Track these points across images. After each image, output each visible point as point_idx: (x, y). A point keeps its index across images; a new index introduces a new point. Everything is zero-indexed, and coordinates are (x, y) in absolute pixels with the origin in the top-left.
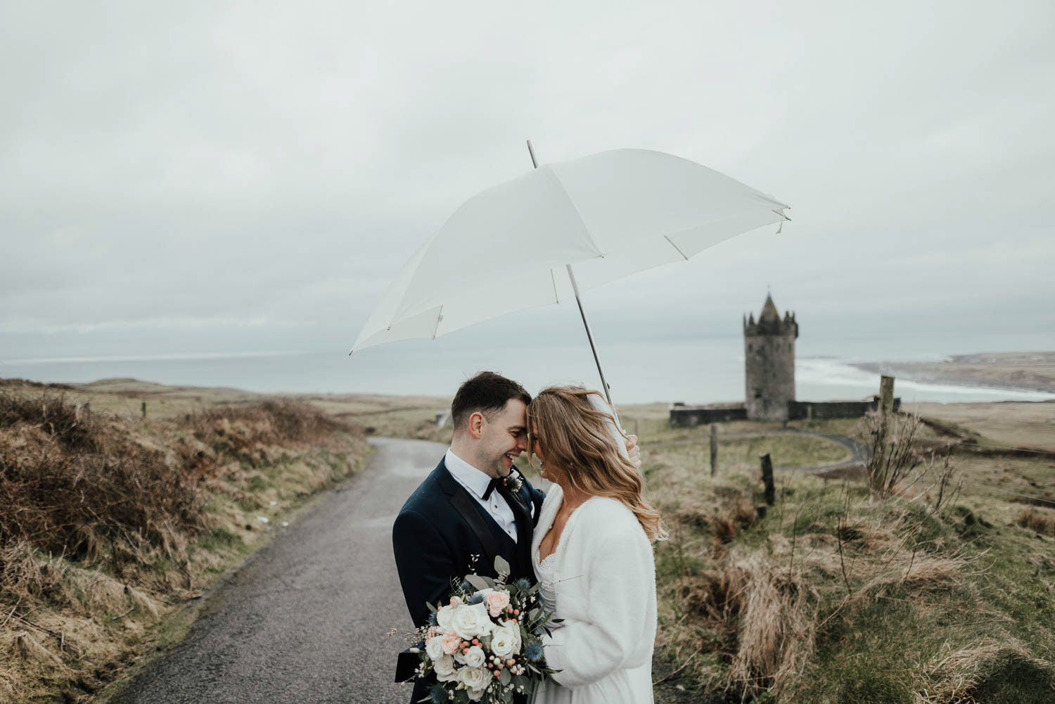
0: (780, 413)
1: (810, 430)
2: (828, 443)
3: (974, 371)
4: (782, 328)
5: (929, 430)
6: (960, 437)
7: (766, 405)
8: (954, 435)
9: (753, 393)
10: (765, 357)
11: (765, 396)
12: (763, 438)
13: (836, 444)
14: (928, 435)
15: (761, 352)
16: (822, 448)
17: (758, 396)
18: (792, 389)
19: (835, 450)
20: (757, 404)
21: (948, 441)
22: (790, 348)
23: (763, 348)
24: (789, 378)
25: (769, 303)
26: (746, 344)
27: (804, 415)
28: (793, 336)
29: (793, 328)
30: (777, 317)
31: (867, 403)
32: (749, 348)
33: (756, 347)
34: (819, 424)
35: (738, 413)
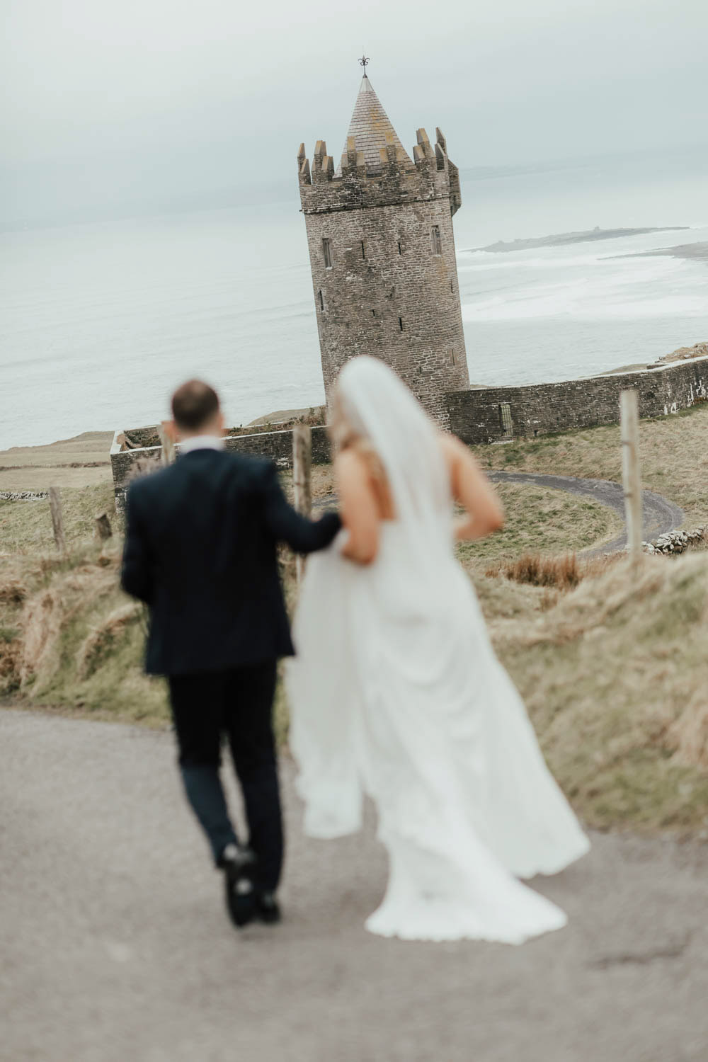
1: (513, 469)
2: (558, 499)
4: (410, 184)
10: (369, 273)
13: (578, 499)
15: (357, 259)
16: (542, 517)
18: (457, 360)
19: (575, 518)
22: (440, 239)
23: (361, 248)
26: (313, 241)
27: (497, 425)
28: (447, 204)
29: (441, 179)
30: (393, 151)
32: (322, 251)
33: (340, 247)
34: (534, 451)
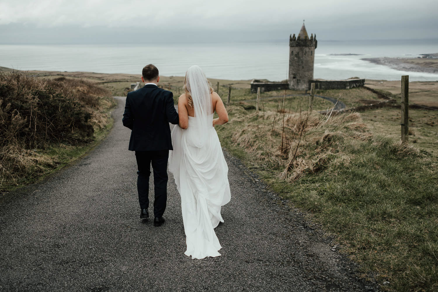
0: (304, 86)
1: (318, 95)
2: (324, 101)
3: (433, 63)
4: (308, 43)
5: (375, 95)
6: (389, 99)
7: (298, 82)
8: (387, 98)
9: (292, 76)
10: (299, 58)
11: (298, 78)
12: (294, 98)
13: (328, 101)
14: (374, 98)
15: (297, 55)
16: (321, 103)
17: (294, 78)
18: (312, 75)
19: (327, 104)
20: (294, 81)
21: (382, 100)
22: (312, 53)
23: (298, 53)
24: (311, 69)
25: (304, 30)
26: (290, 51)
27: (317, 87)
28: (314, 47)
29: (314, 43)
30: (306, 37)
31: (347, 82)
32: (292, 53)
33: (295, 53)
34: (322, 92)
35: (284, 86)
